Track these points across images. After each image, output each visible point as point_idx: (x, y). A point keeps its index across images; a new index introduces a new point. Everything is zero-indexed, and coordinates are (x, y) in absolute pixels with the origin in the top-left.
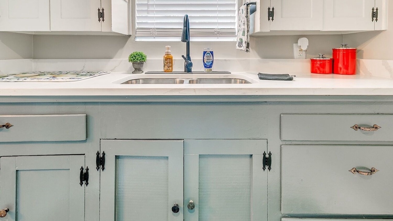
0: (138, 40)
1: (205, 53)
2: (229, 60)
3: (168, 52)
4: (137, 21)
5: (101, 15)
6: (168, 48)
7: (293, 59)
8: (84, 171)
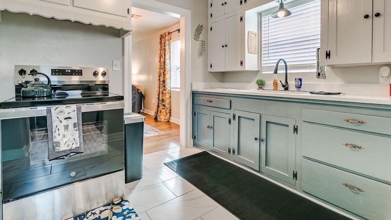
0: (264, 73)
1: (296, 79)
2: (317, 84)
3: (275, 79)
4: (263, 62)
5: (242, 63)
6: (275, 77)
7: (379, 84)
8: (230, 120)
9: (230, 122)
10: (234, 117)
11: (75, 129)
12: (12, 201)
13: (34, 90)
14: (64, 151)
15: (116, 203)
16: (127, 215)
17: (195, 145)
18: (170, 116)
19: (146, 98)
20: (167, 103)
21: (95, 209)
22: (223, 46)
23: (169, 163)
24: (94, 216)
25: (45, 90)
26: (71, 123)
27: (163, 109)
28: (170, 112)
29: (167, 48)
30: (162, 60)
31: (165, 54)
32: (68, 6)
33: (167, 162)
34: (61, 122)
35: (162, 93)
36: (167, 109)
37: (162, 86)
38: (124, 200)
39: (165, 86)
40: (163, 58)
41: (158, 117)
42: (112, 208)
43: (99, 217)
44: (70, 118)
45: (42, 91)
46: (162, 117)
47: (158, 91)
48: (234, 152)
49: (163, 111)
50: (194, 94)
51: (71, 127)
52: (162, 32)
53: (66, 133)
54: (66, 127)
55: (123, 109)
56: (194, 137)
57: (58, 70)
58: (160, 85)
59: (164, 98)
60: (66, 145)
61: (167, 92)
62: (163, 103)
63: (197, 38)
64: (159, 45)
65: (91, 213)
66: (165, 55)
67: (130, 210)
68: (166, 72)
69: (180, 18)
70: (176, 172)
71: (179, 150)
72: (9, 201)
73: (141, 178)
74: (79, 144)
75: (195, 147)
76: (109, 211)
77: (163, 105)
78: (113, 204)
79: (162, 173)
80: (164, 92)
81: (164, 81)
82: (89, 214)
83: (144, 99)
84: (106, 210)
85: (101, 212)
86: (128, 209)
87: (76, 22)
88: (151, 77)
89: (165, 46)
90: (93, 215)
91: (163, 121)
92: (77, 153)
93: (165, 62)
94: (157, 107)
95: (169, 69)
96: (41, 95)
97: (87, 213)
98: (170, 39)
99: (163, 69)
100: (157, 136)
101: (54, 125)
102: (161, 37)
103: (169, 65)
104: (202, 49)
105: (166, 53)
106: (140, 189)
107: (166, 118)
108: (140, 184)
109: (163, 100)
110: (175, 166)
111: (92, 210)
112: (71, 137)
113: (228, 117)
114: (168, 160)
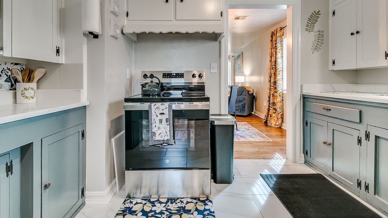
5: (387, 55)
8: (360, 138)
9: (360, 141)
10: (367, 136)
11: (167, 123)
12: (131, 170)
13: (149, 89)
14: (159, 141)
15: (201, 199)
16: (206, 215)
17: (306, 162)
18: (282, 122)
19: (258, 99)
20: (278, 107)
21: (183, 198)
22: (352, 34)
23: (266, 176)
24: (181, 204)
25: (156, 90)
26: (164, 118)
27: (274, 113)
28: (282, 118)
29: (279, 45)
30: (273, 60)
31: (276, 52)
32: (172, 21)
33: (266, 174)
34: (157, 116)
35: (273, 96)
36: (278, 114)
37: (272, 88)
38: (209, 200)
39: (276, 88)
40: (274, 57)
41: (268, 122)
42: (197, 203)
43: (185, 206)
44: (163, 114)
45: (154, 90)
46: (273, 122)
47: (269, 93)
48: (367, 188)
49: (274, 115)
50: (305, 99)
51: (164, 121)
52: (273, 29)
53: (161, 126)
54: (161, 121)
55: (208, 110)
56: (306, 153)
57: (167, 74)
58: (270, 86)
59: (275, 101)
60: (160, 135)
61: (278, 95)
62: (275, 107)
63: (311, 28)
64: (270, 43)
65: (180, 200)
66: (276, 54)
67: (211, 212)
68: (277, 73)
69: (286, 9)
70: (272, 189)
71: (283, 163)
72: (129, 170)
73: (230, 183)
74: (169, 137)
75: (306, 164)
76: (193, 204)
77: (274, 109)
78: (199, 200)
79: (256, 185)
80: (276, 94)
81: (275, 83)
82: (179, 201)
83: (256, 101)
84: (191, 202)
85: (188, 203)
86: (209, 210)
87: (177, 33)
88: (262, 78)
89: (276, 44)
90: (181, 202)
91: (274, 126)
92: (169, 144)
93: (276, 61)
94: (268, 110)
95: (281, 69)
96: (153, 93)
97: (178, 199)
98: (283, 35)
99: (274, 69)
100: (261, 142)
101: (153, 118)
102: (272, 35)
103: (281, 64)
104: (318, 42)
105: (278, 51)
106: (227, 194)
107: (278, 124)
108: (228, 188)
109: (275, 103)
110: (273, 181)
111: (182, 198)
112: (164, 130)
113: (356, 134)
114: (266, 172)
